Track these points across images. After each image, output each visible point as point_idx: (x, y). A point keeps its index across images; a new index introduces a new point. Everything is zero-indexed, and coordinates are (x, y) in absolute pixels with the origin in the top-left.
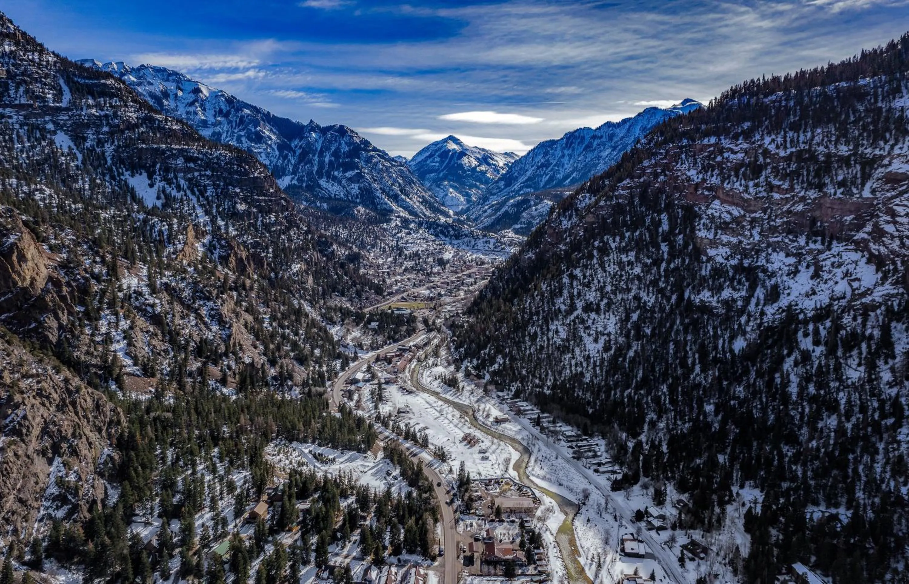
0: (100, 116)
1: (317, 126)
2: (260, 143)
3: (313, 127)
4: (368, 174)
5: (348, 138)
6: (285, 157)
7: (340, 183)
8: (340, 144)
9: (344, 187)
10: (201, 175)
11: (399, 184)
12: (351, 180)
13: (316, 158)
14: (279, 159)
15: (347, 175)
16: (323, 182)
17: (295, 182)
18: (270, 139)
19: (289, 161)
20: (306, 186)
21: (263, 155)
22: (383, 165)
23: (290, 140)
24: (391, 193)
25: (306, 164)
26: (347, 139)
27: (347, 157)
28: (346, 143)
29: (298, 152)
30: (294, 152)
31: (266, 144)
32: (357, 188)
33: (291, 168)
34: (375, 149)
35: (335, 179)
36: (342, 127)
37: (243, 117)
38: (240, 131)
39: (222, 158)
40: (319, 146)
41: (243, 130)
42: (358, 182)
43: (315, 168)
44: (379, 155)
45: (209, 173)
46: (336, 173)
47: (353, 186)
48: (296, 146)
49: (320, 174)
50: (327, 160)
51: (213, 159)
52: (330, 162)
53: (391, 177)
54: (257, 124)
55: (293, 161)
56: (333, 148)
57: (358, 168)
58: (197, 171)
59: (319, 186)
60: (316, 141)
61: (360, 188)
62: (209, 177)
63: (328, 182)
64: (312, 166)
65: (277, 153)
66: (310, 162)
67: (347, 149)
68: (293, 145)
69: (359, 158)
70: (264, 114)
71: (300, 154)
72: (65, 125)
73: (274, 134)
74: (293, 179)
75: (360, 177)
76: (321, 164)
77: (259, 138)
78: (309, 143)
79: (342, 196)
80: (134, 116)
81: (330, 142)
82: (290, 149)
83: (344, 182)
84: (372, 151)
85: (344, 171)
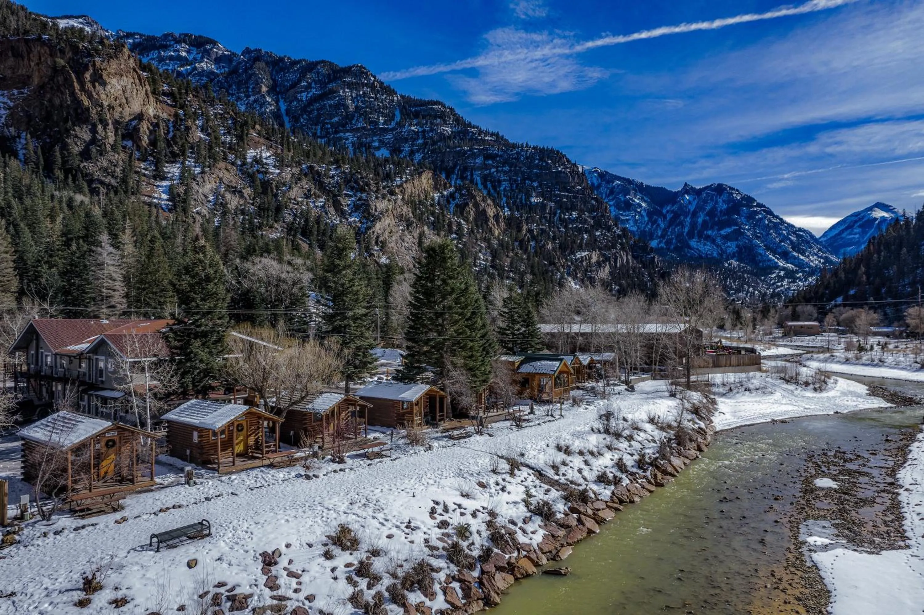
0: (418, 132)
1: (692, 188)
2: (629, 210)
3: (687, 189)
4: (748, 230)
5: (726, 195)
6: (654, 222)
7: (713, 241)
8: (717, 202)
9: (718, 246)
10: (497, 171)
11: (791, 241)
12: (727, 238)
13: (688, 219)
14: (648, 224)
15: (723, 232)
16: (693, 243)
17: (662, 245)
18: (640, 206)
19: (658, 225)
20: (674, 248)
21: (631, 222)
22: (770, 221)
23: (662, 206)
24: (779, 250)
25: (676, 226)
26: (725, 197)
27: (724, 215)
28: (724, 201)
29: (669, 216)
30: (665, 217)
31: (636, 211)
32: (734, 246)
33: (659, 233)
34: (759, 205)
35: (708, 238)
36: (720, 185)
37: (614, 187)
38: (610, 201)
39: (523, 153)
40: (692, 208)
41: (613, 199)
42: (737, 240)
43: (686, 230)
44: (764, 211)
45: (507, 168)
46: (710, 232)
47: (729, 244)
48: (668, 212)
49: (691, 235)
50: (700, 220)
51: (513, 155)
52: (704, 222)
53: (780, 234)
54: (627, 193)
55: (662, 226)
56: (708, 208)
57: (736, 224)
58: (494, 167)
59: (690, 247)
60: (690, 203)
61: (737, 246)
62: (505, 173)
63: (700, 241)
64: (683, 227)
65: (646, 219)
66: (682, 224)
67: (725, 207)
68: (664, 211)
69: (738, 214)
70: (637, 185)
71: (671, 219)
72: (389, 143)
73: (645, 201)
74: (660, 242)
75: (739, 233)
76: (693, 225)
77: (628, 206)
78: (681, 207)
79: (715, 254)
80: (449, 130)
81: (705, 202)
82: (660, 214)
83: (718, 240)
84: (755, 206)
85: (719, 230)
